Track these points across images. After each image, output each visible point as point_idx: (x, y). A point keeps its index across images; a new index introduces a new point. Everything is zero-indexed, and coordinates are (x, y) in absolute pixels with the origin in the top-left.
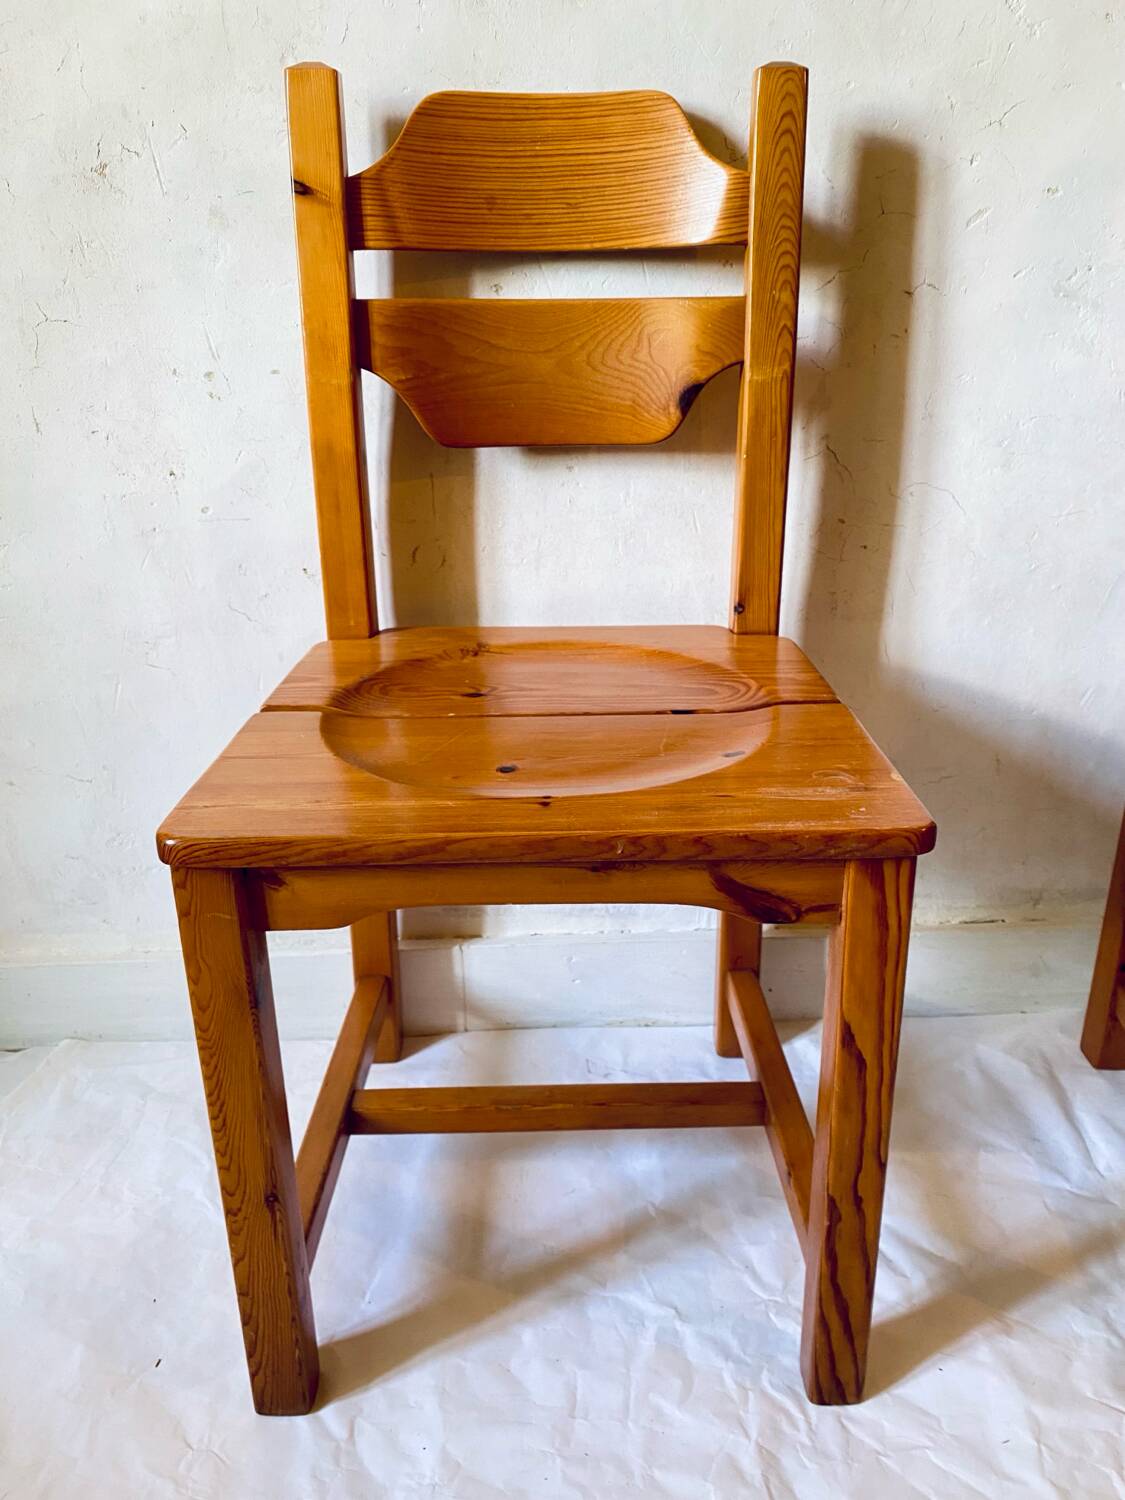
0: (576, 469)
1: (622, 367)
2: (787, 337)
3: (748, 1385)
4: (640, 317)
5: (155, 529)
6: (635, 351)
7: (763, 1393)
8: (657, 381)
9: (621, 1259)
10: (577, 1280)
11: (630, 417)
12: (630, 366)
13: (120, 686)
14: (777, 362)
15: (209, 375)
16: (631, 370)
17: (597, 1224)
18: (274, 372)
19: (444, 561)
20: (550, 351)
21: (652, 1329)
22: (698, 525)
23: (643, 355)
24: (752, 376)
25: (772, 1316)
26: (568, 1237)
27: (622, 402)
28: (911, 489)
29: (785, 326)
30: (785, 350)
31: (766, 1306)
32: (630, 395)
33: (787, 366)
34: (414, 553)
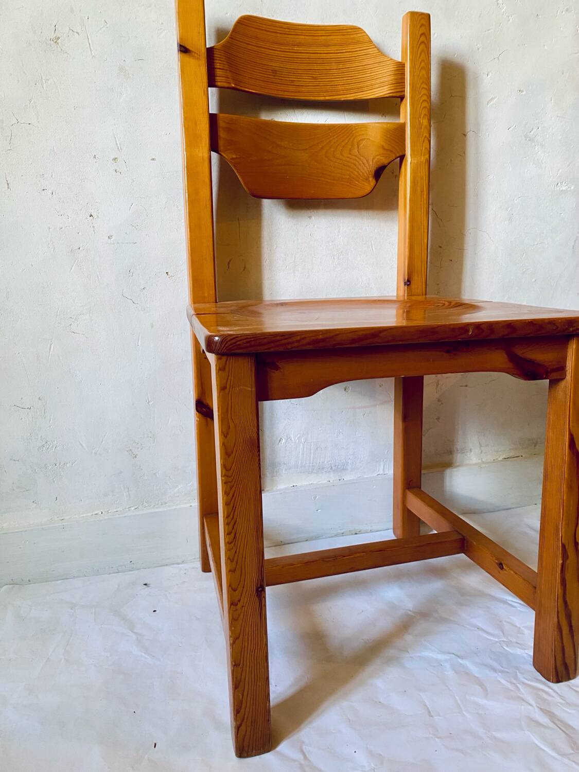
0: (313, 218)
1: (344, 159)
2: (426, 141)
3: (514, 681)
4: (353, 133)
5: (79, 248)
6: (350, 150)
7: (523, 683)
8: (362, 165)
9: (408, 638)
10: (391, 652)
11: (348, 184)
12: (348, 157)
13: (52, 345)
14: (423, 154)
15: (115, 159)
16: (348, 159)
17: (385, 624)
18: (153, 159)
19: (245, 268)
20: (306, 149)
21: (448, 666)
22: (374, 249)
23: (355, 151)
24: (411, 160)
25: (505, 648)
26: (373, 633)
27: (344, 177)
28: (470, 231)
29: (426, 136)
30: (426, 148)
31: (500, 644)
32: (348, 172)
33: (427, 156)
34: (229, 263)
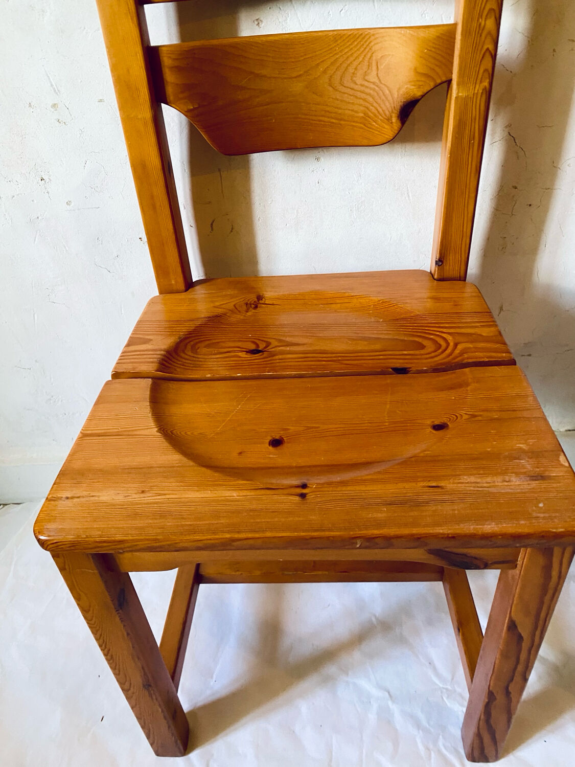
0: (322, 159)
1: (356, 87)
2: (488, 59)
3: (431, 747)
4: (370, 45)
6: (366, 74)
7: (439, 751)
8: (383, 97)
9: (357, 655)
10: (331, 669)
11: (362, 126)
12: (362, 85)
14: (478, 81)
15: (54, 106)
16: (362, 88)
17: (343, 630)
18: (101, 101)
19: (232, 229)
21: (375, 706)
23: (372, 77)
24: (458, 93)
25: (444, 698)
26: (325, 640)
27: (356, 114)
28: (569, 162)
29: (488, 49)
30: (486, 70)
31: (442, 692)
32: (362, 108)
33: (486, 84)
34: (212, 224)
